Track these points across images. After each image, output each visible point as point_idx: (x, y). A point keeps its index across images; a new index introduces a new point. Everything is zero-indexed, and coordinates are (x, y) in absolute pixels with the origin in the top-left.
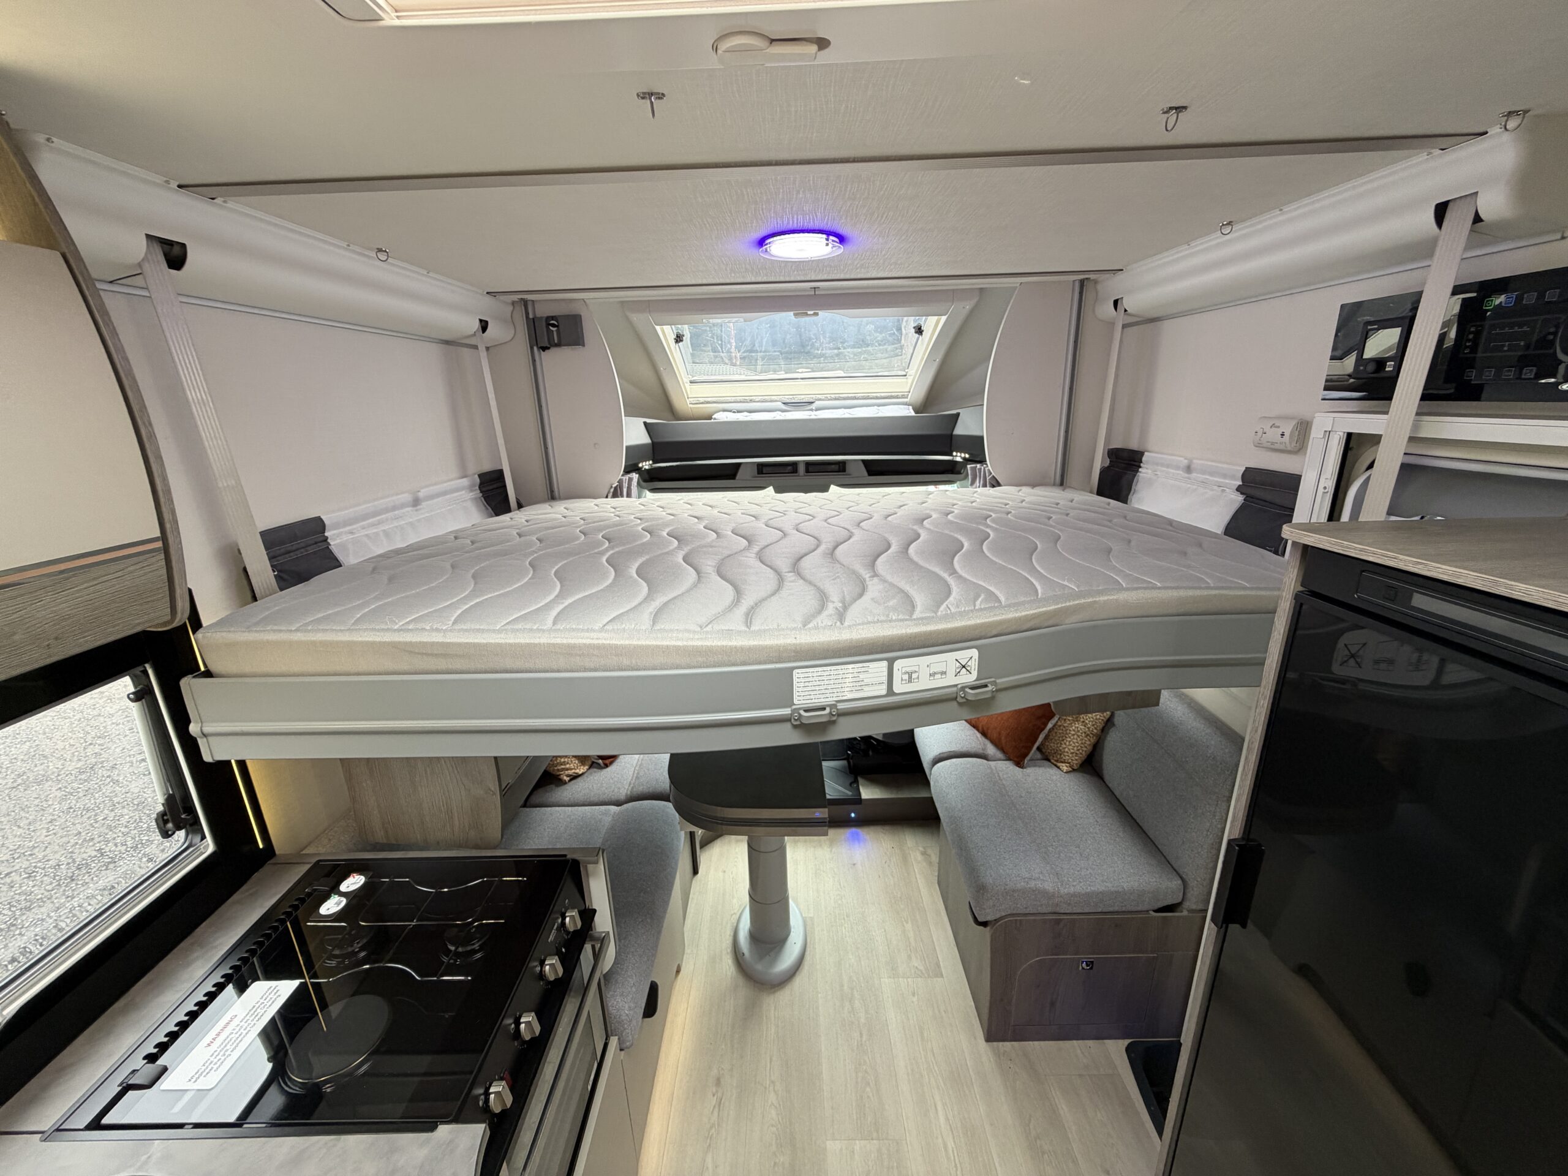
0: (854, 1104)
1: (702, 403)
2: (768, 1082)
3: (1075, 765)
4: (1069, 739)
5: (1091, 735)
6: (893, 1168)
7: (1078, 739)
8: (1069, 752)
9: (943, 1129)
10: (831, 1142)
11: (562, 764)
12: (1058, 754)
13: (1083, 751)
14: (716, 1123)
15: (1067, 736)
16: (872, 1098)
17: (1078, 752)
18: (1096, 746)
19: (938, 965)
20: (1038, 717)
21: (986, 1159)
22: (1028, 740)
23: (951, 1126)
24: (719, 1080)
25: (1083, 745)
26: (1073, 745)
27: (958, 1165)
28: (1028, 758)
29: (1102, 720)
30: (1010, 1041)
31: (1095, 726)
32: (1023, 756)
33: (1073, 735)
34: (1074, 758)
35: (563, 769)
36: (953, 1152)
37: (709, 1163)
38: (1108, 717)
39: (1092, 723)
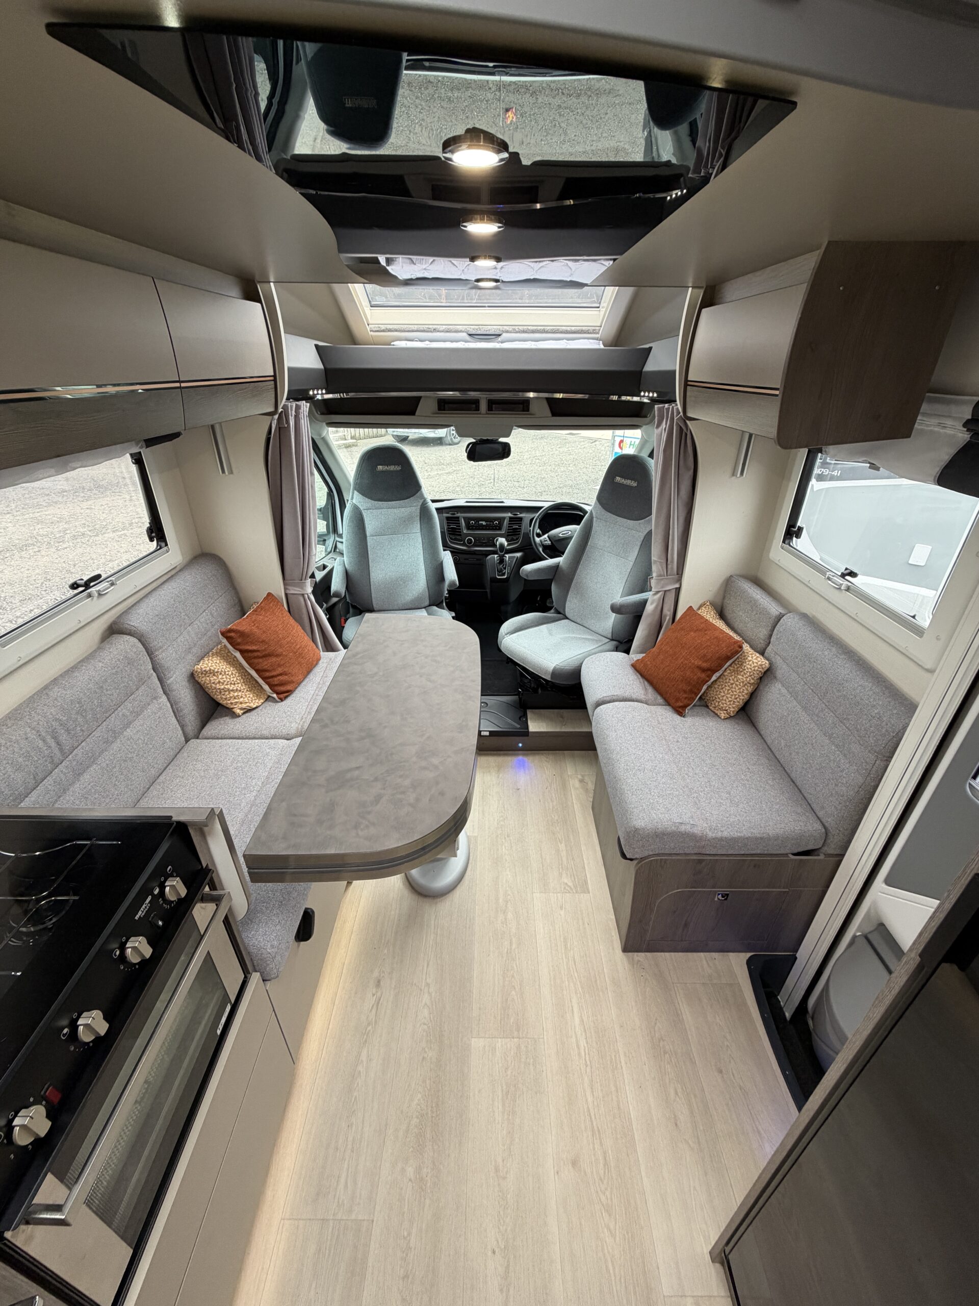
0: (499, 1005)
1: (383, 331)
2: (423, 984)
3: (731, 712)
4: (727, 688)
5: (748, 685)
6: (529, 1064)
7: (737, 688)
8: (727, 701)
9: (577, 1029)
10: (476, 1040)
11: (235, 698)
12: (719, 702)
13: (740, 699)
14: (374, 1020)
15: (726, 684)
16: (516, 1001)
17: (735, 701)
18: (753, 695)
19: (586, 882)
20: (704, 670)
21: (613, 1057)
22: (691, 691)
23: (584, 1027)
24: (379, 981)
25: (740, 694)
26: (731, 693)
27: (588, 1063)
28: (689, 708)
29: (760, 671)
30: (645, 952)
31: (753, 677)
32: (685, 707)
33: (732, 684)
34: (731, 706)
35: (237, 702)
36: (585, 1052)
37: (364, 1057)
38: (765, 669)
39: (750, 673)
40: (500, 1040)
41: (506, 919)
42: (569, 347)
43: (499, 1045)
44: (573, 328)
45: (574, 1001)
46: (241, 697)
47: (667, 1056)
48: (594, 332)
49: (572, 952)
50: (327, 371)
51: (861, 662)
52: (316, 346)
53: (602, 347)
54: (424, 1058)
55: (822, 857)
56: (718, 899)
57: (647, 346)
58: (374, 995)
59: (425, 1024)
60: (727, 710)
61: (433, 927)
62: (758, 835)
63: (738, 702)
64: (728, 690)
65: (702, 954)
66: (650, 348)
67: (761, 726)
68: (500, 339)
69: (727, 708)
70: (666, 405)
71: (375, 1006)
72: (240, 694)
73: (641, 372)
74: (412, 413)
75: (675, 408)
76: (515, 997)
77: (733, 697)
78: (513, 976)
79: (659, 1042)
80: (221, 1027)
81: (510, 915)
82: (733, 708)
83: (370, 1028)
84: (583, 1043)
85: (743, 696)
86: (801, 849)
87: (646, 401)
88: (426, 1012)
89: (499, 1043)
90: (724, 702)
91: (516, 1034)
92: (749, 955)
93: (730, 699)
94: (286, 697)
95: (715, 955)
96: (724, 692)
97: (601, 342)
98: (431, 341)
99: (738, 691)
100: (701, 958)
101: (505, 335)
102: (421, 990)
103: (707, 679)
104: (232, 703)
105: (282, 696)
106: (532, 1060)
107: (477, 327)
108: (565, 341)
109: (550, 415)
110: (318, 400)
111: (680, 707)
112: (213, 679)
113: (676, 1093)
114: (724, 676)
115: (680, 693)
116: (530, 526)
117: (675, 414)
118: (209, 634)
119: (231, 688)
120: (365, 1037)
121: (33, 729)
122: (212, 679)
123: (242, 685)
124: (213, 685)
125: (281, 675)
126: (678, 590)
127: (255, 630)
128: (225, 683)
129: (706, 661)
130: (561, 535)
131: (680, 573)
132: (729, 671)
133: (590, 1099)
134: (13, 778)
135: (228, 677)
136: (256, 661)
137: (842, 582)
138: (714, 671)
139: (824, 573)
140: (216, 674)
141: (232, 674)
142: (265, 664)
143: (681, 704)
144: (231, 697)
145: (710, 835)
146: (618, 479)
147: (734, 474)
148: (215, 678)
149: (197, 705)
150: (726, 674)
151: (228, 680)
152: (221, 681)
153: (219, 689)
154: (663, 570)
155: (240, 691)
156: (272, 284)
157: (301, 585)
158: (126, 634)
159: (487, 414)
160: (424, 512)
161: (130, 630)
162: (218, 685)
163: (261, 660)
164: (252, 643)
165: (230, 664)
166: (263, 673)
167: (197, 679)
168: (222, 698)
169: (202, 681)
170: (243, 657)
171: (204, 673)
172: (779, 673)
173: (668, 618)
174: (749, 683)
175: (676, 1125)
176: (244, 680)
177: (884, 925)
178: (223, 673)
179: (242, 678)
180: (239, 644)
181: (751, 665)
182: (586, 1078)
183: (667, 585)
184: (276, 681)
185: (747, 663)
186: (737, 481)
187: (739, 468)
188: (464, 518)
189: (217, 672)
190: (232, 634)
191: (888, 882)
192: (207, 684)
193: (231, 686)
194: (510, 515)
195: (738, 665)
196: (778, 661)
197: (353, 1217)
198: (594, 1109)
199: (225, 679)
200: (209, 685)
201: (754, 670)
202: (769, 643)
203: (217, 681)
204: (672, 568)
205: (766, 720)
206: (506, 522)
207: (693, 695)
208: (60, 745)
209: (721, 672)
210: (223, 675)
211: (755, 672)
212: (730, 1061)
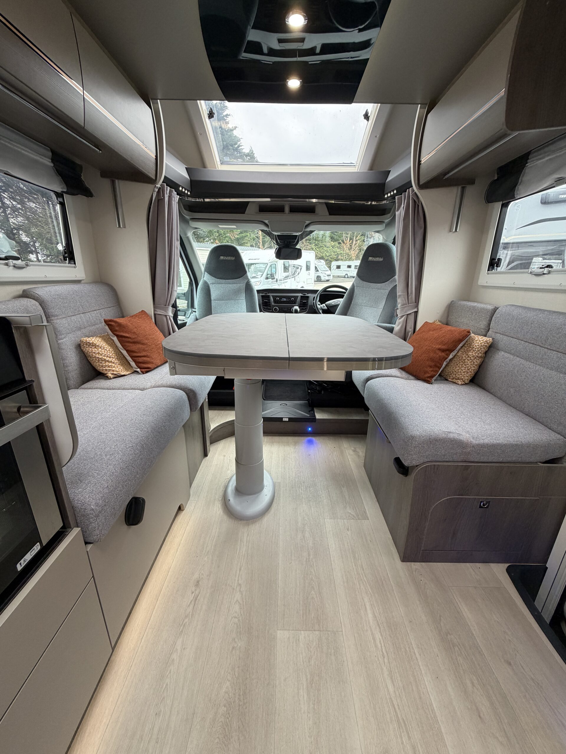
0: (301, 602)
2: (236, 585)
3: (466, 380)
4: (461, 363)
5: (478, 358)
6: (331, 655)
7: (469, 362)
8: (462, 372)
9: (371, 623)
10: (281, 632)
11: (109, 367)
12: (455, 374)
13: (472, 370)
15: (460, 361)
16: (316, 599)
17: (468, 371)
18: (480, 366)
19: (365, 512)
20: (443, 351)
21: (408, 649)
22: (436, 366)
23: (377, 622)
24: (198, 582)
25: (472, 366)
26: (465, 366)
27: (385, 654)
28: (435, 378)
29: (486, 346)
30: (420, 562)
31: (480, 351)
32: (432, 377)
33: (465, 360)
34: (465, 376)
35: (110, 370)
36: (381, 644)
37: (179, 647)
38: (490, 343)
39: (478, 348)
40: (302, 632)
41: (304, 536)
43: (302, 637)
46: (114, 367)
47: (457, 648)
49: (359, 561)
50: (191, 181)
52: (186, 167)
54: (233, 648)
55: (565, 465)
57: (388, 170)
58: (192, 593)
59: (235, 617)
60: (463, 379)
61: (245, 542)
63: (471, 372)
64: (462, 365)
65: (469, 564)
66: (390, 170)
69: (463, 377)
71: (193, 602)
72: (113, 365)
73: (384, 184)
74: (244, 212)
76: (315, 596)
77: (466, 369)
78: (312, 579)
79: (447, 636)
81: (307, 535)
82: (467, 376)
83: (186, 620)
84: (378, 636)
85: (474, 367)
86: (548, 458)
88: (237, 607)
89: (303, 634)
90: (459, 373)
91: (316, 627)
92: (507, 565)
93: (464, 371)
94: (147, 372)
95: (478, 565)
99: (470, 364)
100: (469, 568)
102: (234, 589)
104: (106, 370)
105: (143, 370)
106: (333, 651)
109: (328, 214)
111: (428, 377)
112: (94, 350)
113: (473, 684)
114: (458, 356)
115: (427, 368)
116: (314, 300)
118: (97, 326)
119: (107, 359)
120: (182, 628)
122: (93, 350)
123: (115, 359)
124: (94, 354)
125: (144, 356)
126: (416, 313)
127: (129, 324)
128: (103, 355)
129: (444, 345)
130: (333, 303)
131: (417, 301)
132: (461, 352)
133: (391, 689)
135: (106, 351)
136: (128, 344)
137: (543, 270)
138: (451, 351)
140: (97, 347)
141: (109, 350)
142: (134, 347)
143: (429, 375)
144: (106, 365)
145: (474, 442)
146: (370, 258)
147: (450, 231)
148: (96, 349)
149: (81, 368)
150: (458, 354)
151: (106, 353)
152: (100, 353)
153: (98, 358)
154: (406, 301)
155: (114, 363)
156: (159, 101)
157: (166, 310)
158: (31, 298)
159: (289, 214)
160: (248, 288)
161: (34, 296)
162: (97, 355)
163: (131, 345)
164: (126, 332)
165: (109, 345)
166: (132, 353)
167: (82, 348)
168: (99, 365)
169: (86, 350)
170: (119, 340)
171: (88, 344)
172: (501, 345)
173: (410, 333)
174: (478, 357)
175: (480, 717)
176: (117, 357)
178: (102, 348)
179: (116, 355)
180: (116, 331)
181: (478, 343)
182: (385, 668)
183: (409, 310)
184: (141, 360)
185: (475, 342)
186: (452, 235)
187: (453, 228)
188: (273, 296)
189: (98, 346)
190: (113, 323)
192: (90, 353)
193: (107, 358)
194: (301, 295)
195: (467, 347)
196: (499, 337)
198: (397, 700)
199: (103, 352)
200: (91, 354)
201: (481, 346)
202: (489, 329)
203: (98, 352)
204: (412, 298)
205: (494, 380)
206: (299, 299)
207: (437, 369)
209: (456, 352)
210: (102, 349)
211: (482, 347)
212: (516, 655)
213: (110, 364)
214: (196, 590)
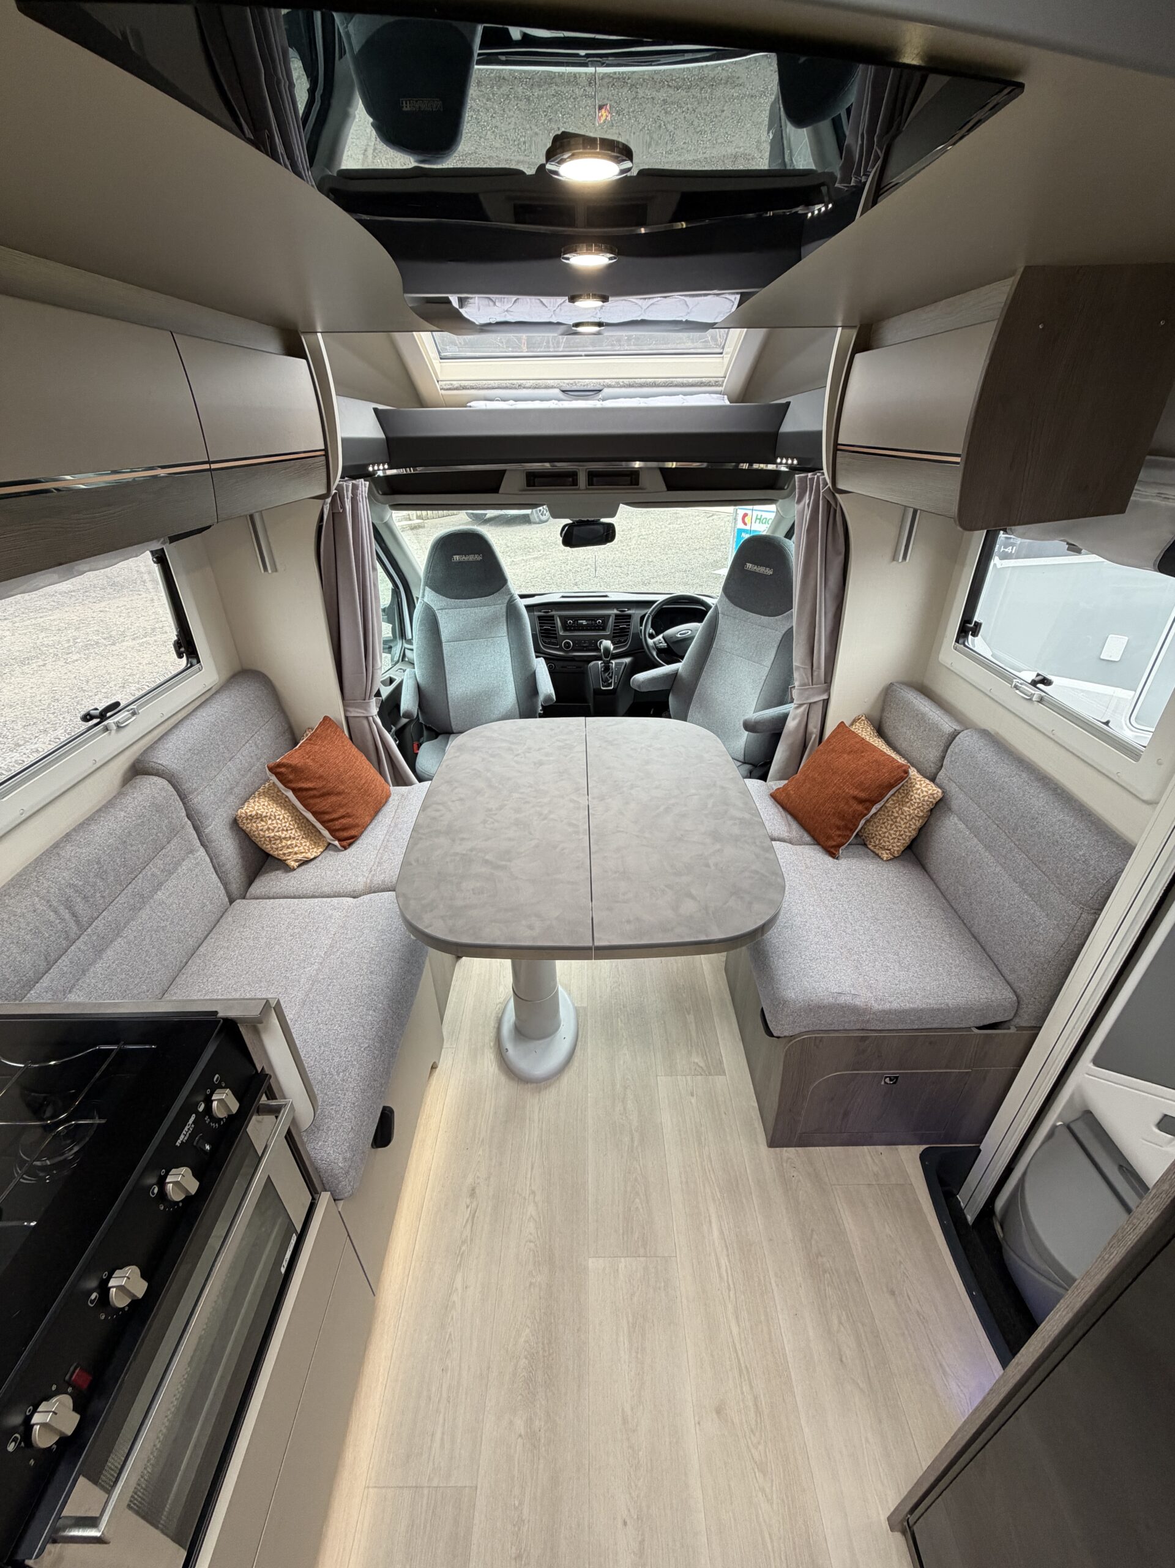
0: (621, 1216)
1: (457, 389)
2: (528, 1192)
3: (896, 852)
4: (890, 822)
5: (917, 819)
6: (660, 1289)
7: (902, 823)
8: (890, 838)
9: (717, 1244)
10: (594, 1259)
11: (288, 848)
12: (880, 840)
13: (906, 836)
14: (469, 1238)
15: (889, 818)
16: (641, 1210)
17: (901, 838)
18: (920, 830)
19: (721, 1062)
20: (861, 801)
21: (762, 1278)
22: (846, 827)
23: (725, 1241)
24: (473, 1189)
25: (906, 830)
26: (895, 829)
27: (732, 1286)
28: (843, 847)
29: (931, 802)
30: (795, 1147)
31: (922, 808)
32: (839, 846)
33: (896, 818)
34: (894, 845)
35: (290, 852)
36: (727, 1273)
37: (458, 1283)
38: (938, 799)
39: (919, 803)
40: (623, 1259)
41: (625, 1109)
42: (686, 404)
43: (622, 1266)
44: (690, 380)
45: (712, 1210)
46: (296, 846)
47: (827, 1275)
48: (717, 384)
49: (707, 1148)
50: (388, 440)
51: (1059, 791)
52: (376, 410)
53: (727, 403)
54: (531, 1284)
55: (1013, 1030)
56: (885, 1083)
57: (783, 401)
58: (468, 1207)
59: (531, 1241)
60: (889, 850)
61: (537, 1121)
62: (935, 1006)
63: (904, 839)
64: (891, 825)
65: (865, 1147)
66: (788, 404)
67: (931, 868)
68: (600, 396)
69: (890, 847)
70: (810, 475)
71: (470, 1221)
72: (294, 842)
73: (776, 435)
74: (496, 490)
75: (821, 477)
76: (640, 1206)
77: (898, 833)
78: (636, 1180)
79: (817, 1258)
80: (285, 1264)
81: (630, 1105)
82: (898, 846)
83: (464, 1248)
84: (724, 1261)
85: (910, 832)
86: (987, 1022)
87: (783, 469)
88: (532, 1225)
89: (623, 1263)
90: (886, 839)
91: (641, 1251)
92: (923, 1147)
93: (894, 836)
94: (350, 845)
95: (880, 1148)
96: (886, 828)
97: (726, 397)
98: (516, 400)
99: (903, 826)
100: (865, 1152)
101: (606, 391)
102: (525, 1199)
103: (865, 812)
104: (284, 854)
105: (345, 843)
106: (663, 1284)
107: (572, 381)
108: (681, 396)
109: (664, 488)
110: (379, 476)
111: (833, 847)
112: (261, 825)
113: (840, 1323)
114: (886, 807)
115: (832, 830)
116: (641, 625)
117: (821, 486)
118: (254, 769)
119: (283, 836)
120: (459, 1259)
121: (42, 898)
122: (259, 825)
123: (296, 831)
124: (261, 833)
125: (343, 817)
126: (826, 703)
127: (310, 762)
128: (276, 830)
129: (863, 790)
130: (679, 636)
131: (829, 681)
132: (891, 802)
133: (735, 1330)
134: (19, 961)
135: (279, 821)
136: (312, 801)
137: (1033, 692)
138: (874, 803)
139: (1010, 681)
140: (264, 819)
141: (284, 818)
142: (323, 804)
143: (834, 843)
144: (283, 847)
145: (876, 1007)
146: (749, 566)
147: (894, 558)
148: (263, 823)
149: (243, 857)
150: (888, 805)
151: (279, 826)
152: (271, 827)
153: (268, 837)
154: (808, 678)
155: (294, 838)
156: (319, 335)
157: (365, 706)
158: (152, 775)
159: (587, 489)
160: (512, 611)
161: (158, 770)
162: (267, 832)
163: (318, 800)
164: (307, 779)
165: (281, 806)
166: (322, 816)
167: (241, 826)
168: (272, 848)
169: (247, 828)
170: (297, 797)
171: (250, 818)
172: (955, 804)
173: (814, 736)
174: (917, 816)
175: (841, 1361)
176: (298, 824)
177: (1091, 1113)
178: (273, 818)
179: (296, 822)
180: (290, 781)
181: (919, 795)
182: (730, 1306)
183: (814, 695)
184: (337, 825)
185: (915, 791)
186: (899, 566)
187: (901, 551)
188: (560, 617)
189: (266, 817)
190: (283, 770)
191: (1097, 1061)
192: (254, 832)
193: (282, 833)
194: (615, 611)
195: (903, 795)
196: (953, 789)
197: (452, 1484)
198: (741, 1343)
199: (275, 825)
200: (256, 833)
201: (924, 801)
202: (942, 766)
203: (266, 827)
204: (819, 675)
205: (939, 861)
206: (611, 620)
207: (848, 833)
208: (76, 917)
209: (882, 803)
210: (273, 820)
211: (924, 803)
212: (904, 1281)
213: (289, 843)
214: (471, 1202)
